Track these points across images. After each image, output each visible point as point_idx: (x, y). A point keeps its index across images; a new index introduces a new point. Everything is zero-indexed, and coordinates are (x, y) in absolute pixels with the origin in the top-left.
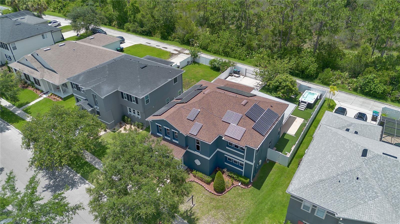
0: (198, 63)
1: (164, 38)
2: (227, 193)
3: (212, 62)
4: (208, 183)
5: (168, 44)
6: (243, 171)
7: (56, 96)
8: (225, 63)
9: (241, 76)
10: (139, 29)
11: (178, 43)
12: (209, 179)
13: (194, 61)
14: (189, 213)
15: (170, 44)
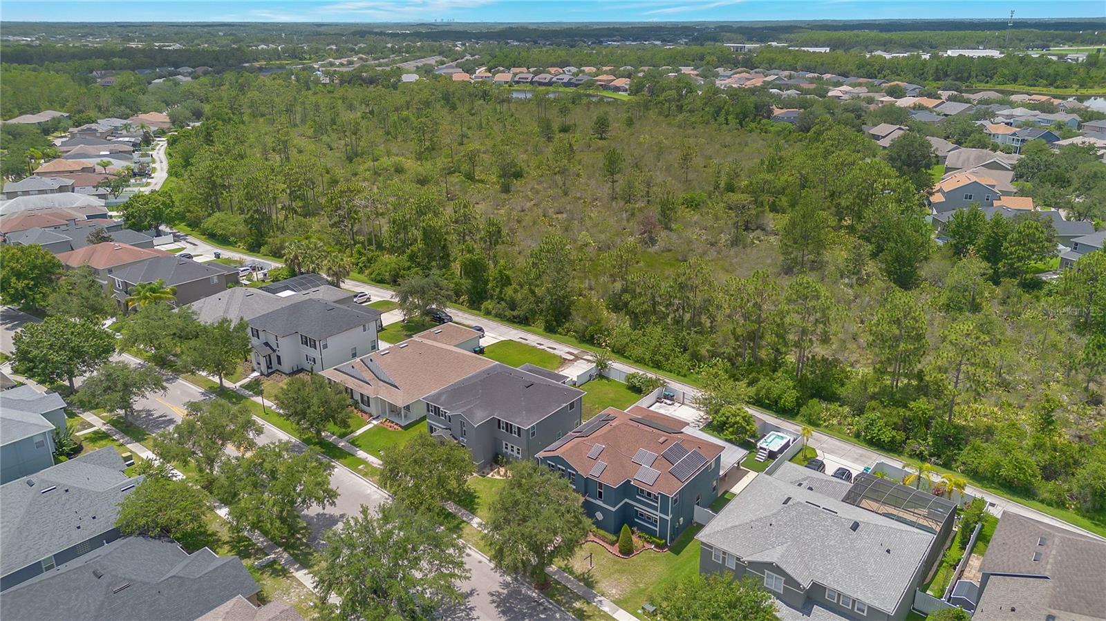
0: (607, 379)
1: (551, 329)
2: (635, 557)
3: (630, 377)
4: (613, 544)
5: (557, 341)
6: (658, 529)
7: (393, 422)
8: (651, 380)
9: (676, 404)
10: (508, 313)
11: (573, 339)
12: (614, 538)
13: (601, 373)
14: (586, 576)
15: (561, 342)
